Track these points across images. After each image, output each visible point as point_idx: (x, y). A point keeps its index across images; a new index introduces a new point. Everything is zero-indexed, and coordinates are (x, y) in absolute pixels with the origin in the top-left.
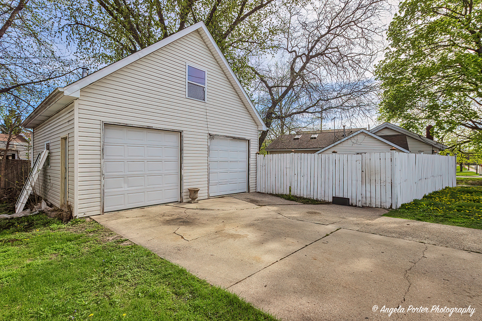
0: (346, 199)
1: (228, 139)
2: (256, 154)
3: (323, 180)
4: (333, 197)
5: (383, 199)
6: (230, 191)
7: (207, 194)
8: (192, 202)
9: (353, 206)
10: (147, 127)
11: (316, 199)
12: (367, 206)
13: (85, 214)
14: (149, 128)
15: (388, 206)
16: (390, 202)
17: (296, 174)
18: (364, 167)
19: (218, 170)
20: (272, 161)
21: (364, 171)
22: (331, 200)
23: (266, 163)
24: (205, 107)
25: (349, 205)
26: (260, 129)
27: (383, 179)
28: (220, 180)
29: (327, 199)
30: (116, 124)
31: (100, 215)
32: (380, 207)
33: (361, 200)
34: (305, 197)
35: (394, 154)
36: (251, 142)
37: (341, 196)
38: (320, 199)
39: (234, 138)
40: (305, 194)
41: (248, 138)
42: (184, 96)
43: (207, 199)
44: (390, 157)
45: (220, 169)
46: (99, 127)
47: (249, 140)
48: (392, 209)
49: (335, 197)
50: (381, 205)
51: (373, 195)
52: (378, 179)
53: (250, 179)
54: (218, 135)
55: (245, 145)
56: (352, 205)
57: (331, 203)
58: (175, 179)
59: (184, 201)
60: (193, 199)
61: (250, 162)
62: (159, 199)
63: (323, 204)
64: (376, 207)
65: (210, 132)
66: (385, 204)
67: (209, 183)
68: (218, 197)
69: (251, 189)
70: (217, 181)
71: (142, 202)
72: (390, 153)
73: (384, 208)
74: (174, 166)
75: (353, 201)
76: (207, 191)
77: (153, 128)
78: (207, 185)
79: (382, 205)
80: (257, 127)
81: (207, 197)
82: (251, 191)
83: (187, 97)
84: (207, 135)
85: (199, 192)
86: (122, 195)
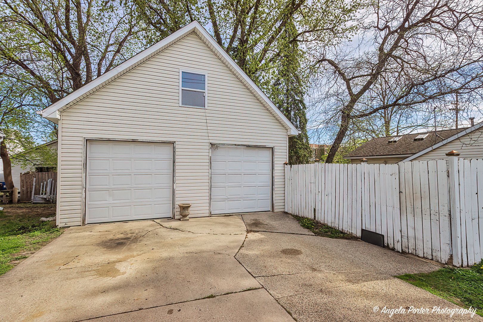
0: (380, 236)
1: (241, 148)
2: (284, 164)
3: (350, 202)
4: (362, 230)
5: (436, 245)
6: (245, 208)
7: (208, 211)
8: (181, 220)
9: (389, 249)
10: (131, 140)
11: (341, 230)
12: (410, 252)
13: (66, 224)
14: (134, 141)
15: (445, 258)
16: (448, 251)
17: (320, 192)
18: (402, 186)
19: (227, 184)
20: (297, 174)
21: (404, 191)
22: (359, 234)
23: (293, 175)
24: (204, 114)
25: (384, 247)
26: (289, 133)
27: (434, 207)
28: (229, 195)
29: (354, 232)
30: (98, 139)
31: (80, 226)
32: (430, 257)
33: (400, 241)
34: (329, 224)
35: (452, 163)
36: (275, 150)
37: (373, 230)
38: (346, 230)
39: (248, 146)
40: (330, 221)
41: (271, 145)
42: (177, 105)
43: (209, 217)
44: (445, 169)
45: (229, 183)
46: (80, 143)
47: (272, 148)
48: (453, 266)
49: (365, 230)
50: (432, 255)
51: (419, 235)
52: (426, 206)
53: (274, 196)
54: (224, 144)
55: (267, 154)
56: (387, 247)
57: (359, 238)
58: (168, 193)
59: (176, 217)
60: (185, 216)
61: (275, 174)
62: (149, 214)
63: (346, 239)
64: (424, 257)
65: (211, 141)
66: (439, 254)
67: (211, 199)
68: (224, 215)
69: (275, 208)
70: (225, 197)
71: (129, 216)
72: (444, 162)
73: (438, 261)
74: (166, 179)
75: (389, 241)
76: (208, 208)
77: (139, 141)
78: (208, 201)
79: (434, 254)
80: (286, 131)
81: (208, 215)
82: (275, 211)
83: (181, 105)
84: (208, 144)
85: (190, 209)
86: (106, 208)
